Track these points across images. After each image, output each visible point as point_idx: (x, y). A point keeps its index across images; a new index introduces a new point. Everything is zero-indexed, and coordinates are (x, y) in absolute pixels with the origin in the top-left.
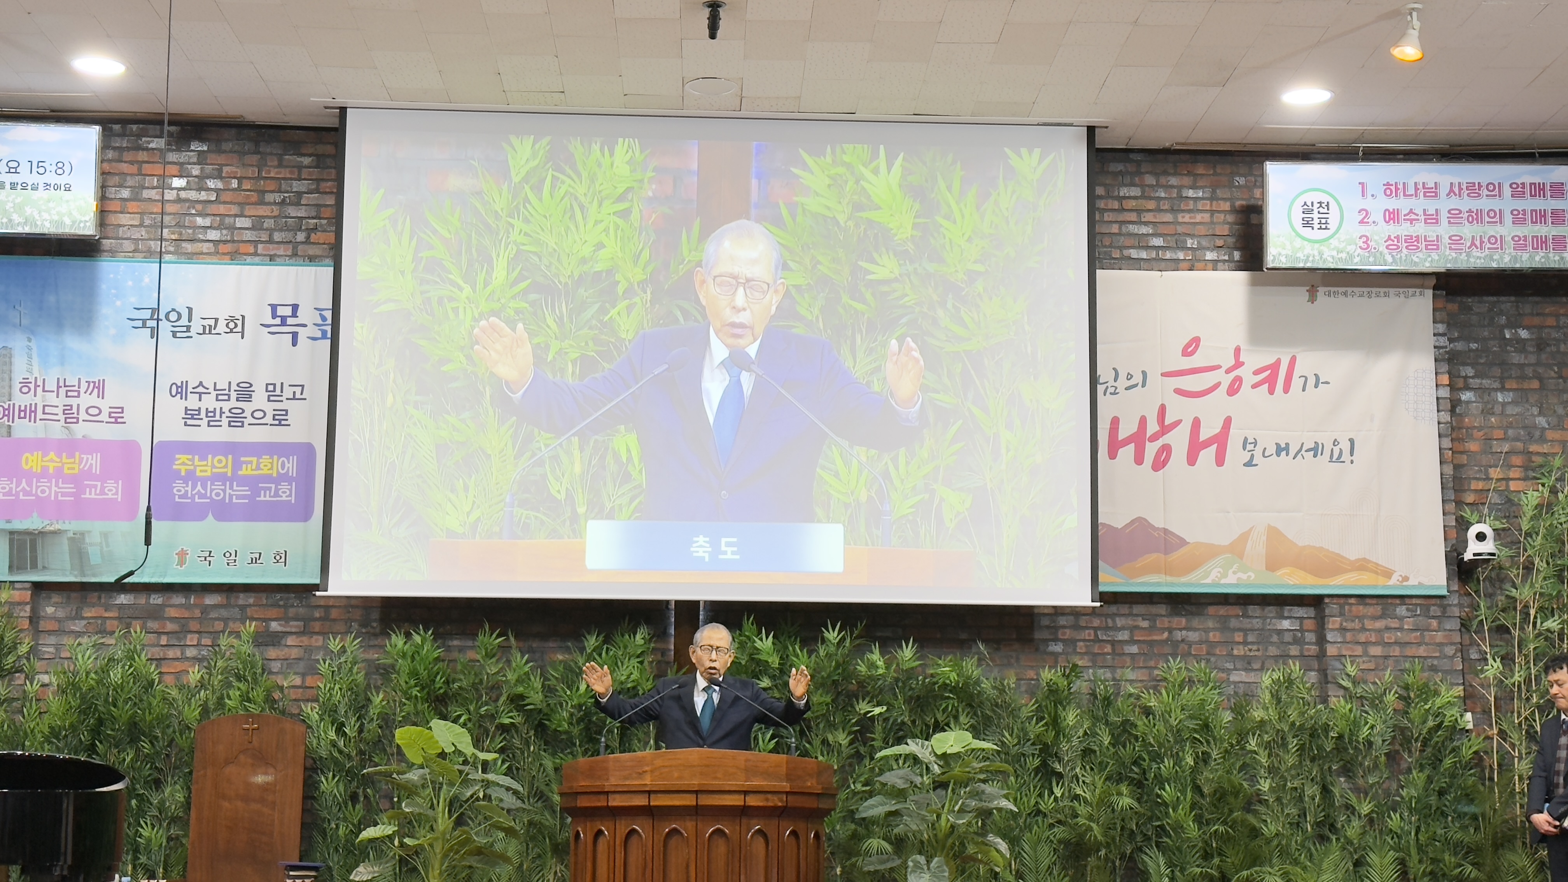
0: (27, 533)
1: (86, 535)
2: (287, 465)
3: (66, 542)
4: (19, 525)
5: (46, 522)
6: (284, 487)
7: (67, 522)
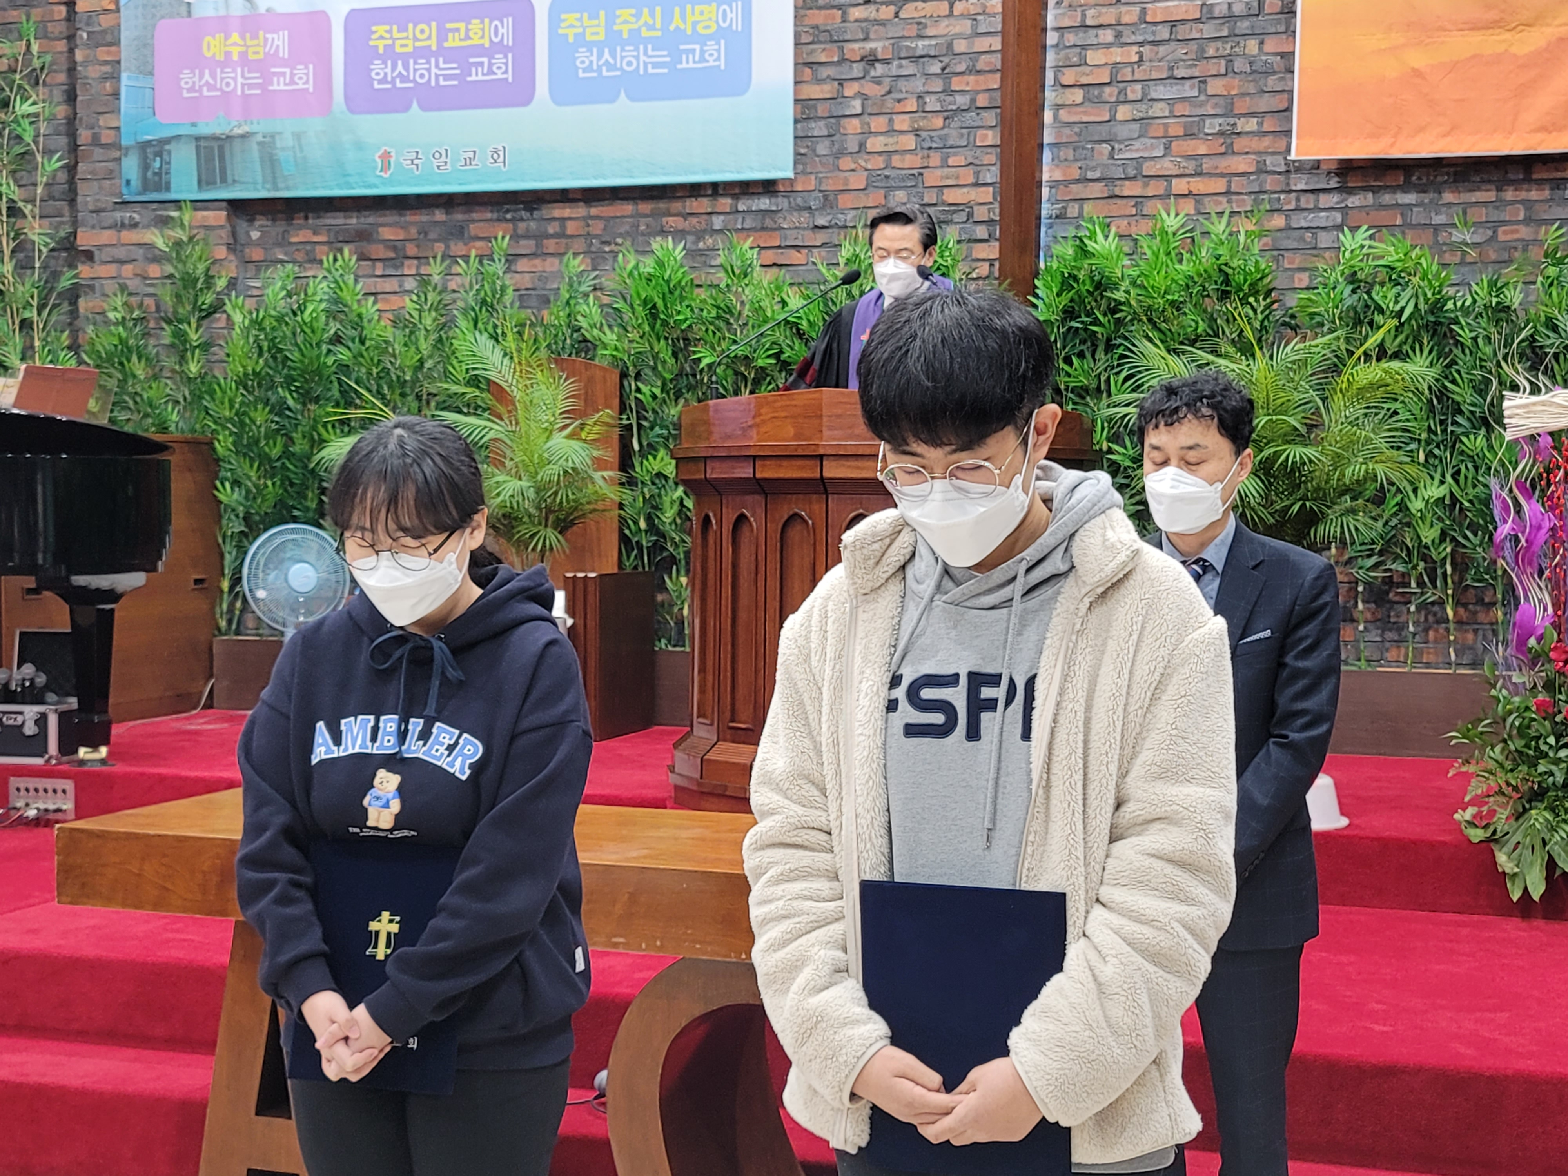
0: (215, 138)
1: (277, 137)
2: (501, 31)
3: (255, 147)
4: (205, 129)
5: (235, 123)
6: (499, 59)
7: (255, 122)
